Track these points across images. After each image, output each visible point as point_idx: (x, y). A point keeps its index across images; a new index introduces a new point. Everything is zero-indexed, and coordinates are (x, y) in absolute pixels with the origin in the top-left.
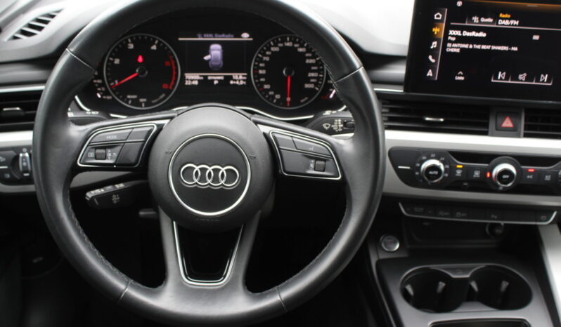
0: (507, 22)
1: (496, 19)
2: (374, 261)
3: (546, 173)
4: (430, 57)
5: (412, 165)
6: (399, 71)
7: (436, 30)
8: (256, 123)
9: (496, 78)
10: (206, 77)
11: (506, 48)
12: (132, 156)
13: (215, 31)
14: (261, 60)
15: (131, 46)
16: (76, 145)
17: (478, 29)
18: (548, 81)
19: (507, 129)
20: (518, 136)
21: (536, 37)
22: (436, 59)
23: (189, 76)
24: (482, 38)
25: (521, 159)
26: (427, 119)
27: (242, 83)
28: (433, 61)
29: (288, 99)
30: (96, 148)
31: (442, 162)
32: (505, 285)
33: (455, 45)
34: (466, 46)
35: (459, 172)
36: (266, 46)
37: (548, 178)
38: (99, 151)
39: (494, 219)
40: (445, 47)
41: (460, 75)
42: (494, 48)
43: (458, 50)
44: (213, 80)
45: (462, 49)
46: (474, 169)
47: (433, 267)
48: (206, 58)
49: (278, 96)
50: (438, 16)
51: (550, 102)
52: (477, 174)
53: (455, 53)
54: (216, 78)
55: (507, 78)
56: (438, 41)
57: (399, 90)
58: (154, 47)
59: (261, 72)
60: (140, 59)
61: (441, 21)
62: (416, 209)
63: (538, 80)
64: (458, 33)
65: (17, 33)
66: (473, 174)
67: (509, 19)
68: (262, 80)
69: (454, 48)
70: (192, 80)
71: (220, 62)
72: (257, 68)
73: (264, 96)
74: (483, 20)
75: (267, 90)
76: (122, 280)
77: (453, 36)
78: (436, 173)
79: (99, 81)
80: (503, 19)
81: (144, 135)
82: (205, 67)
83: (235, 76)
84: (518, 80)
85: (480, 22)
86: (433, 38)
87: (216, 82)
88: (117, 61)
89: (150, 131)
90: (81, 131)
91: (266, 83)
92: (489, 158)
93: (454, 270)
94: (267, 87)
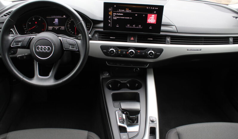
0: (128, 11)
1: (125, 10)
2: (101, 78)
3: (143, 52)
4: (109, 21)
5: (107, 50)
6: (102, 25)
7: (110, 13)
8: (58, 36)
9: (127, 26)
10: (54, 27)
11: (129, 18)
12: (25, 44)
13: (56, 15)
14: (68, 23)
15: (34, 19)
16: (11, 41)
17: (121, 13)
18: (141, 27)
19: (132, 40)
20: (135, 42)
21: (136, 15)
22: (111, 21)
23: (50, 27)
24: (122, 15)
25: (136, 48)
26: (111, 38)
27: (63, 29)
28: (110, 21)
29: (76, 33)
30: (16, 42)
31: (115, 49)
32: (137, 85)
33: (115, 17)
34: (118, 17)
35: (119, 52)
36: (69, 19)
37: (143, 54)
38: (17, 43)
39: (132, 66)
40: (113, 18)
41: (117, 25)
42: (125, 18)
43: (116, 19)
44: (56, 28)
45: (117, 18)
46: (124, 51)
47: (116, 80)
48: (54, 22)
49: (73, 33)
50: (110, 9)
51: (142, 33)
52: (124, 52)
53: (115, 19)
54: (57, 28)
55: (130, 26)
56: (111, 16)
57: (102, 30)
58: (40, 19)
59: (68, 26)
60: (36, 23)
61: (111, 11)
62: (111, 63)
63: (138, 27)
64: (116, 14)
65: (3, 15)
66: (123, 53)
67: (129, 10)
68: (69, 28)
69: (115, 18)
70: (50, 28)
71: (57, 24)
72: (67, 25)
73: (69, 32)
74: (122, 10)
75: (70, 31)
76: (22, 76)
77: (114, 15)
78: (113, 52)
79: (25, 29)
80: (127, 10)
81: (29, 39)
82: (53, 25)
83: (62, 27)
84: (133, 27)
85: (121, 11)
86: (109, 15)
87: (56, 29)
88: (30, 23)
89: (30, 38)
90: (12, 38)
91: (70, 29)
92: (128, 48)
93: (122, 81)
94: (70, 30)
